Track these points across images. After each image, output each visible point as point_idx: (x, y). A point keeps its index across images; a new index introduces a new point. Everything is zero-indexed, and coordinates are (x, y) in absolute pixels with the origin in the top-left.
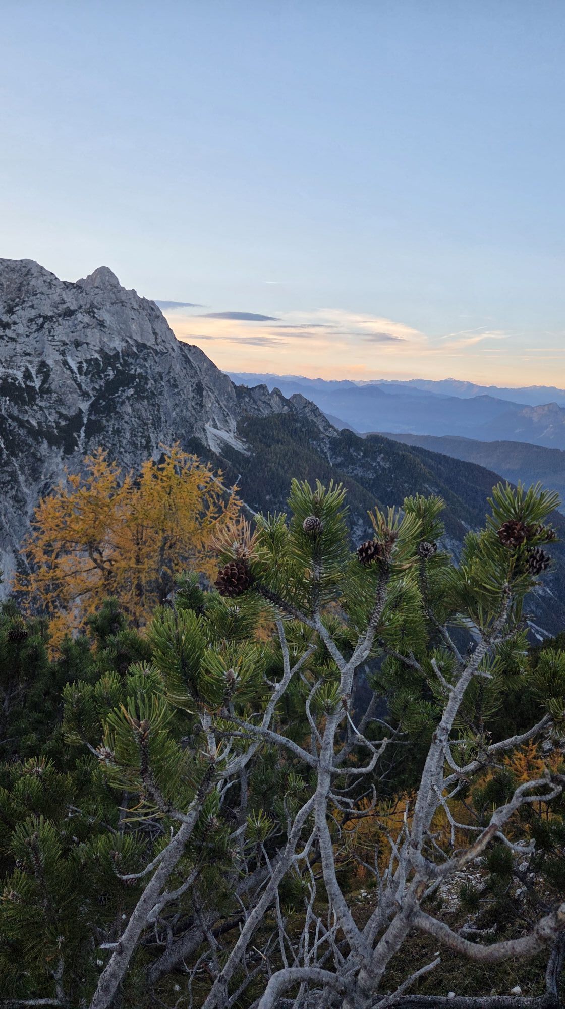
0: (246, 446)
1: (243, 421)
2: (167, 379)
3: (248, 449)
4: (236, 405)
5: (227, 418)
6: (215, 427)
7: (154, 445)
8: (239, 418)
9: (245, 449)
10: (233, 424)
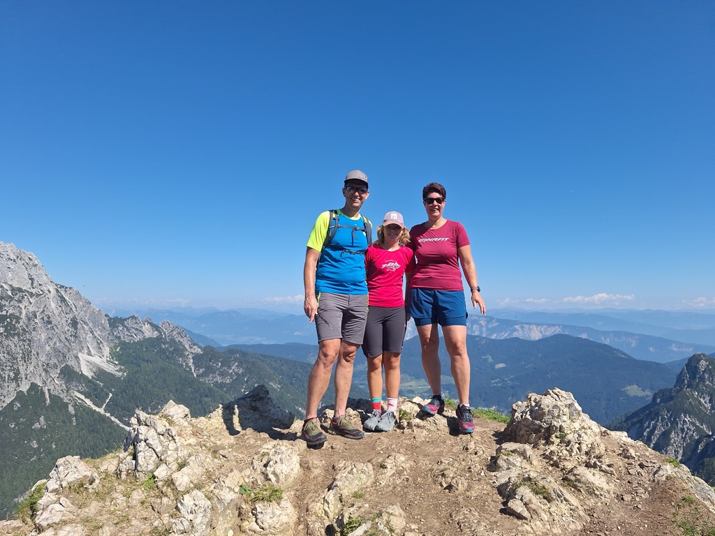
0: (118, 368)
1: (116, 347)
2: (41, 317)
3: (120, 370)
4: (109, 334)
5: (101, 346)
6: (89, 354)
7: (23, 377)
8: (112, 345)
9: (117, 371)
10: (107, 351)
